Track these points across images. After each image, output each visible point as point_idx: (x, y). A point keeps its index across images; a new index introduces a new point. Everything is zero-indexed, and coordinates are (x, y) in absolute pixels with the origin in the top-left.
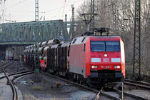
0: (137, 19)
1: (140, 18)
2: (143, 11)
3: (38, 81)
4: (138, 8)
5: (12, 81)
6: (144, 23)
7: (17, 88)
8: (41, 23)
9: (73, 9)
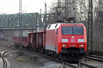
0: (90, 12)
1: (92, 11)
2: (94, 7)
3: (21, 54)
4: (91, 5)
5: (3, 55)
6: (95, 15)
7: (6, 59)
8: (23, 15)
9: (46, 5)
